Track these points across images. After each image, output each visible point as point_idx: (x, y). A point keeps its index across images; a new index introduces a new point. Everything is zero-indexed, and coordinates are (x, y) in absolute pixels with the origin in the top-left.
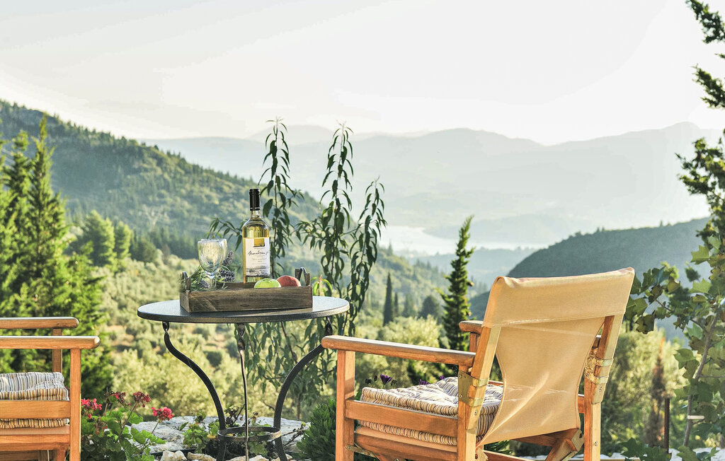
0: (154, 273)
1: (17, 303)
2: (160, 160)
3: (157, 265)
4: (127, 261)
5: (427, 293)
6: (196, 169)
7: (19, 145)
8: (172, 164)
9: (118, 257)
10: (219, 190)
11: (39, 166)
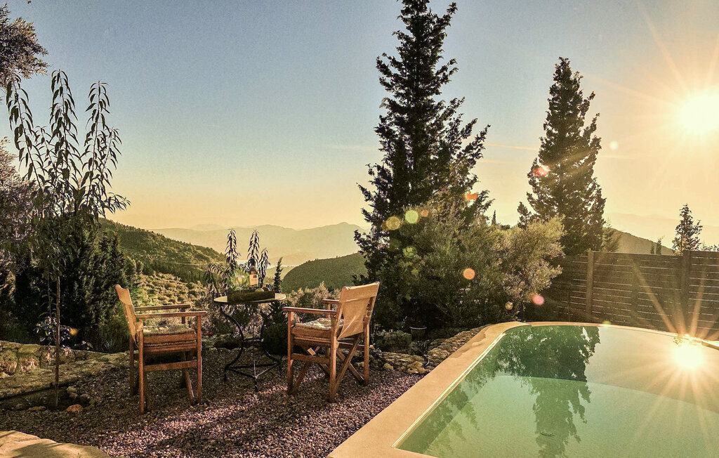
0: (152, 279)
1: (107, 294)
2: (154, 237)
3: (154, 276)
4: (141, 275)
6: (169, 240)
7: (105, 233)
8: (159, 239)
9: (138, 274)
10: (178, 248)
11: (115, 242)
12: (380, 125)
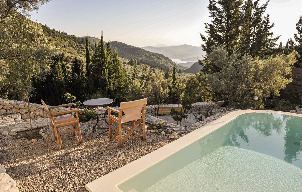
3: (141, 65)
5: (180, 69)
6: (146, 51)
8: (143, 51)
10: (150, 54)
12: (210, 5)
